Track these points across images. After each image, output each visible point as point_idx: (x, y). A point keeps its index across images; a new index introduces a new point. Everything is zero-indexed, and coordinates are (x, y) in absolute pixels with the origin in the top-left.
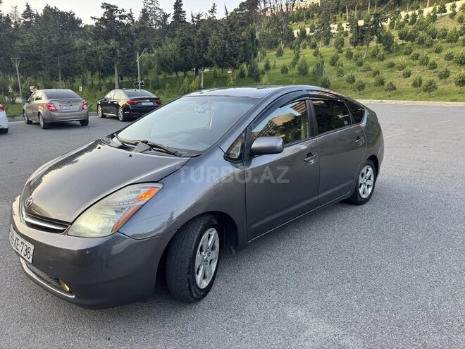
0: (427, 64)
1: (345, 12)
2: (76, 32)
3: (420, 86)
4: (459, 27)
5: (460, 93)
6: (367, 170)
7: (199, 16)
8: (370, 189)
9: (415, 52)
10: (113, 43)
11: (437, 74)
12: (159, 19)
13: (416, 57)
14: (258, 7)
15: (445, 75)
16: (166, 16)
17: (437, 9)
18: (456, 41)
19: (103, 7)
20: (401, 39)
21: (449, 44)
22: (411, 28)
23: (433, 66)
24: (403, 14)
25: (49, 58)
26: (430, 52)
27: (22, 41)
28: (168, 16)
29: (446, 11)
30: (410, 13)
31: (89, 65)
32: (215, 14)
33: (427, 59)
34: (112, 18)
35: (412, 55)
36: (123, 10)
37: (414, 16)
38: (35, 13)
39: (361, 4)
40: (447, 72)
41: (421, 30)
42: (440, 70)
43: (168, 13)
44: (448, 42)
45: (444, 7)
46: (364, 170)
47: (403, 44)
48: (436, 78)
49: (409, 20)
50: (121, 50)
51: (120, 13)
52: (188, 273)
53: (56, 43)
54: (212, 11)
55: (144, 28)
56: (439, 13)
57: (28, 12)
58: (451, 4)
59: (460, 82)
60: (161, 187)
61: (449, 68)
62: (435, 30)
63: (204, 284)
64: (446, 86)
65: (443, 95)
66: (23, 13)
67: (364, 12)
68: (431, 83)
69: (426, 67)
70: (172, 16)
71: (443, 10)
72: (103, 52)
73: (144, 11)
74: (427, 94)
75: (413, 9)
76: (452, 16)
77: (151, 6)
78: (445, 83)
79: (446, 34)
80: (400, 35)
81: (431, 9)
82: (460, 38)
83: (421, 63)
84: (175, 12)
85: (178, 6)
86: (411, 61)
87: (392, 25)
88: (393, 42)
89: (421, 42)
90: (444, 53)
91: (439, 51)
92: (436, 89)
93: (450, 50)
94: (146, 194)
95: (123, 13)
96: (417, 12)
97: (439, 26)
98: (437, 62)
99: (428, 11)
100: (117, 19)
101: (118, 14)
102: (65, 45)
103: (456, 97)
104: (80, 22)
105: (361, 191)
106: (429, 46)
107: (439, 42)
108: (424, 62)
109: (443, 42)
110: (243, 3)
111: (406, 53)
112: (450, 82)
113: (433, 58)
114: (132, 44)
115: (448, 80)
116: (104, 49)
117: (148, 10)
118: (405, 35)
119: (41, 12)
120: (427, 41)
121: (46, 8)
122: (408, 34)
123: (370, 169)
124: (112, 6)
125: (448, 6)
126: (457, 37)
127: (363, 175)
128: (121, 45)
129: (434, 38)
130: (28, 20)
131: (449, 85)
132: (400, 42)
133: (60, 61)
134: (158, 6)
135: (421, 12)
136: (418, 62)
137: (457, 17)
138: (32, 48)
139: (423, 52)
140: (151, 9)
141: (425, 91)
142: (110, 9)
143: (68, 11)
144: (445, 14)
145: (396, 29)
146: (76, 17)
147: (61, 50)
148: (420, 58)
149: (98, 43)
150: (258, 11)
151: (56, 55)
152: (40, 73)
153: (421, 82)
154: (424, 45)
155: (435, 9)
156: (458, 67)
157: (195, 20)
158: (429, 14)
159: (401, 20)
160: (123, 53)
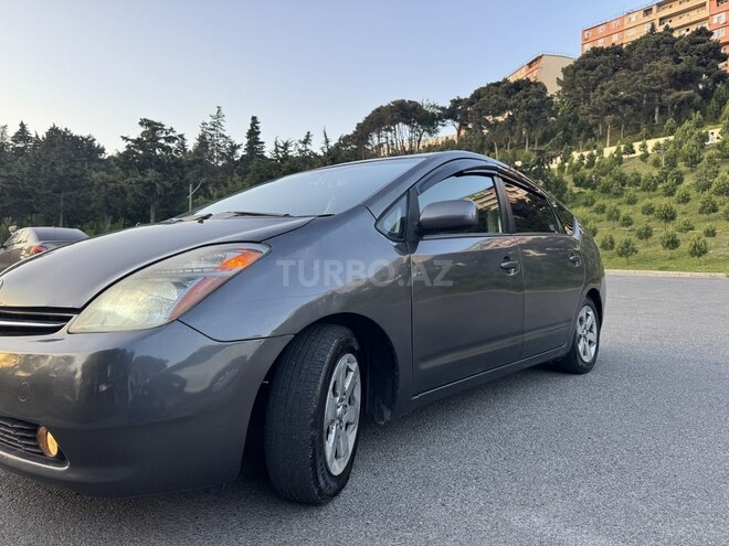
0: (617, 219)
1: (494, 151)
2: (94, 165)
3: (612, 248)
4: (656, 173)
5: (671, 258)
6: (588, 315)
7: (286, 145)
8: (593, 349)
9: (600, 202)
10: (151, 174)
11: (634, 233)
12: (223, 150)
13: (601, 210)
14: (370, 141)
15: (646, 234)
16: (234, 148)
17: (622, 149)
18: (654, 190)
19: (141, 124)
20: (577, 186)
21: (645, 193)
22: (588, 172)
23: (628, 222)
24: (576, 155)
25: (48, 195)
26: (620, 204)
27: (8, 170)
28: (239, 147)
29: (634, 152)
30: (586, 154)
31: (110, 207)
32: (309, 147)
33: (618, 212)
34: (154, 140)
35: (595, 206)
36: (171, 130)
37: (592, 157)
38: (34, 136)
39: (515, 141)
40: (647, 229)
41: (604, 175)
42: (638, 227)
43: (238, 143)
44: (644, 190)
45: (632, 147)
46: (582, 314)
47: (580, 193)
48: (634, 238)
49: (585, 162)
50: (163, 185)
51: (167, 133)
52: (313, 425)
53: (62, 174)
54: (305, 142)
55: (200, 161)
56: (625, 153)
57: (22, 134)
58: (641, 143)
59: (668, 243)
60: (265, 252)
61: (650, 224)
62: (622, 174)
63: (337, 468)
64: (649, 249)
65: (646, 262)
66: (13, 135)
67: (520, 151)
68: (627, 244)
69: (617, 224)
70: (244, 147)
71: (631, 150)
72: (135, 186)
73: (202, 138)
74: (624, 259)
75: (588, 149)
76: (645, 157)
77: (212, 132)
78: (648, 245)
79: (639, 180)
80: (575, 180)
81: (614, 149)
82: (659, 186)
83: (610, 218)
84: (249, 143)
85: (253, 134)
86: (595, 215)
87: (561, 168)
88: (566, 189)
89: (606, 190)
90: (639, 205)
91: (632, 202)
92: (636, 252)
93: (648, 201)
94: (237, 259)
95: (171, 134)
96: (595, 152)
97: (628, 169)
98: (631, 216)
99: (609, 151)
100: (162, 141)
101: (164, 135)
102: (75, 176)
103: (666, 264)
104: (102, 151)
105: (580, 347)
106: (617, 195)
107: (630, 190)
108: (614, 216)
109: (637, 191)
110: (348, 137)
111: (586, 204)
112: (655, 244)
113: (625, 210)
114: (181, 178)
115: (650, 241)
116: (137, 183)
117: (208, 137)
118: (582, 180)
119: (42, 134)
120: (614, 189)
121: (51, 129)
122: (587, 179)
123: (591, 313)
124: (155, 124)
125: (636, 146)
126: (656, 185)
127: (581, 320)
128: (165, 178)
129: (623, 185)
130: (21, 145)
131: (654, 248)
132: (576, 190)
133: (64, 199)
134: (222, 132)
135: (601, 152)
136: (604, 216)
137: (650, 160)
138: (22, 180)
139: (611, 203)
140: (212, 136)
141: (620, 255)
142: (152, 127)
143: (85, 135)
144: (633, 155)
145: (568, 173)
146: (96, 143)
147: (67, 184)
148: (607, 210)
149: (128, 175)
150: (370, 148)
151: (58, 191)
152: (29, 218)
153: (612, 242)
154: (612, 194)
155: (619, 148)
156: (663, 223)
157: (281, 150)
158: (612, 155)
159: (575, 161)
160: (167, 190)
